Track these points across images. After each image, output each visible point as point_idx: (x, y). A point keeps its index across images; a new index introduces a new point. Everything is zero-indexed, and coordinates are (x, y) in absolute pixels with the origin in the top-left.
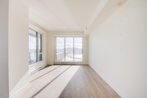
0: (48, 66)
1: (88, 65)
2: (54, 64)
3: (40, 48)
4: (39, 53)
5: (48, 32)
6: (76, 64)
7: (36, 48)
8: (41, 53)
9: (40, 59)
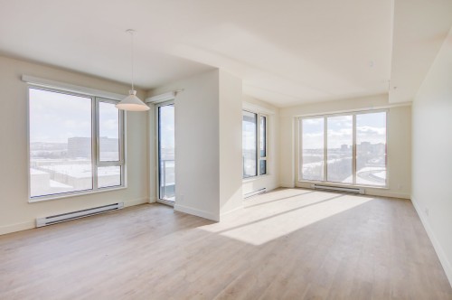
0: (280, 188)
1: (410, 200)
2: (296, 187)
3: (262, 147)
4: (261, 159)
5: (279, 109)
6: (361, 191)
7: (254, 148)
8: (264, 159)
9: (263, 172)
